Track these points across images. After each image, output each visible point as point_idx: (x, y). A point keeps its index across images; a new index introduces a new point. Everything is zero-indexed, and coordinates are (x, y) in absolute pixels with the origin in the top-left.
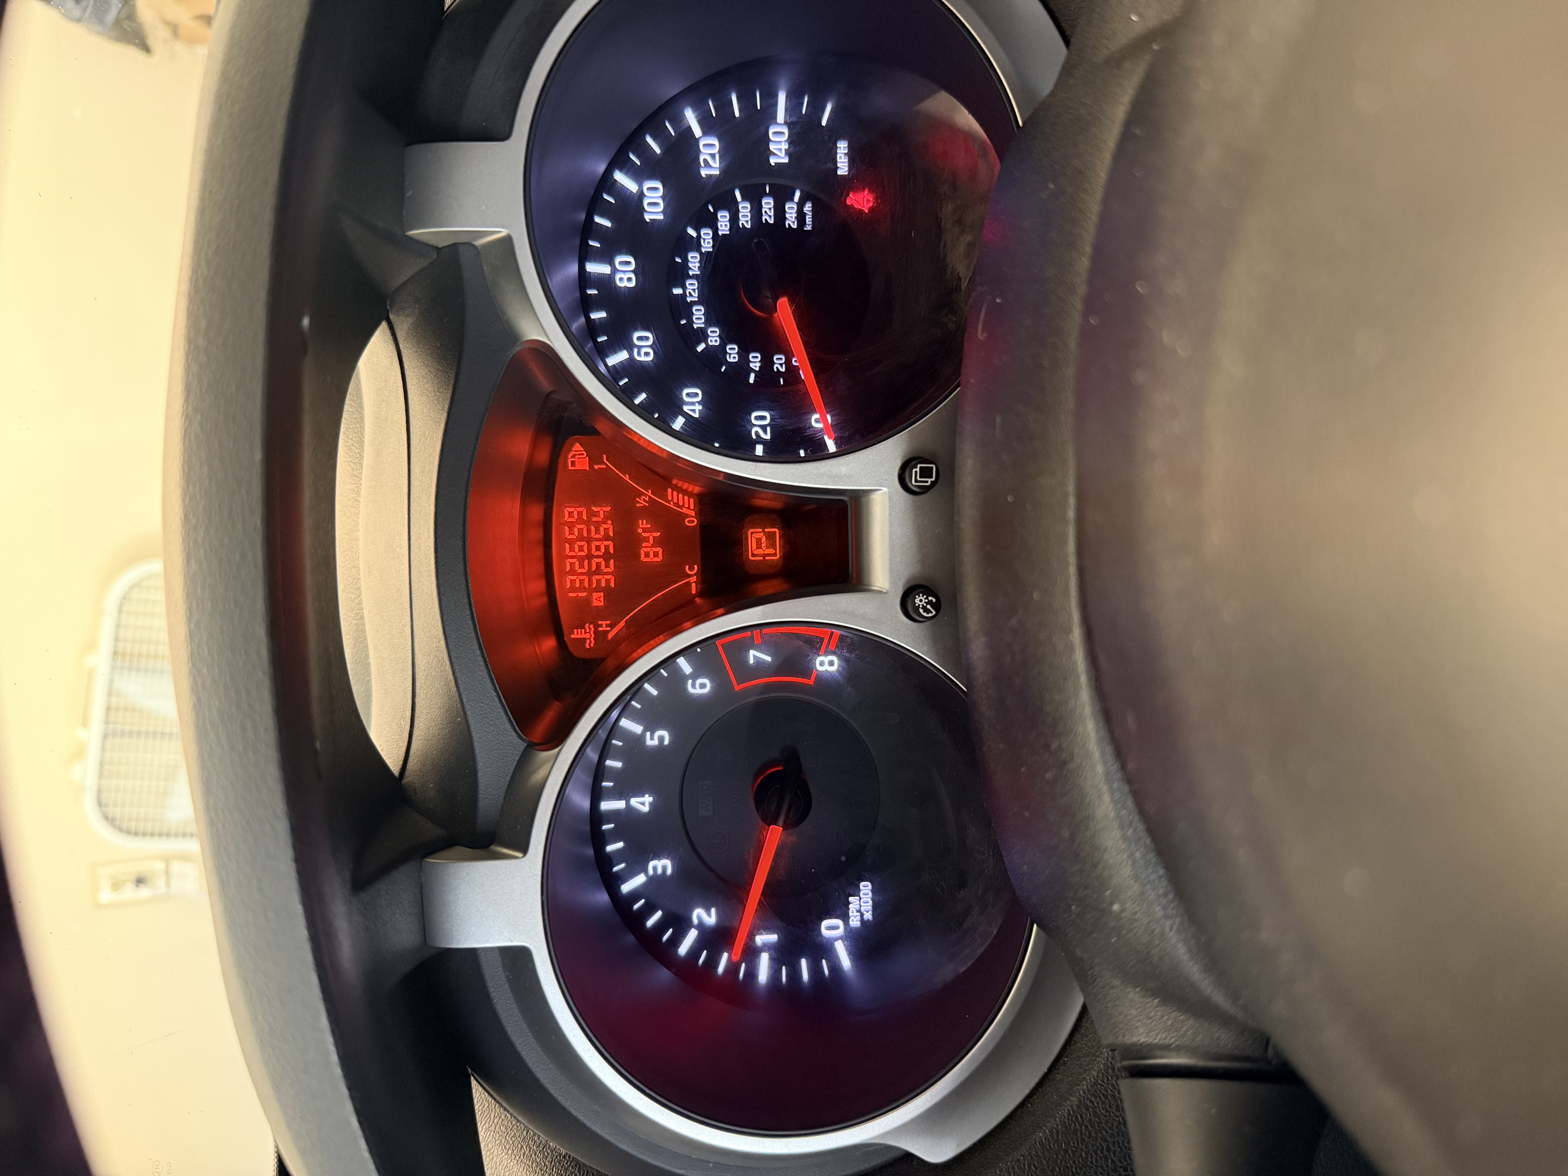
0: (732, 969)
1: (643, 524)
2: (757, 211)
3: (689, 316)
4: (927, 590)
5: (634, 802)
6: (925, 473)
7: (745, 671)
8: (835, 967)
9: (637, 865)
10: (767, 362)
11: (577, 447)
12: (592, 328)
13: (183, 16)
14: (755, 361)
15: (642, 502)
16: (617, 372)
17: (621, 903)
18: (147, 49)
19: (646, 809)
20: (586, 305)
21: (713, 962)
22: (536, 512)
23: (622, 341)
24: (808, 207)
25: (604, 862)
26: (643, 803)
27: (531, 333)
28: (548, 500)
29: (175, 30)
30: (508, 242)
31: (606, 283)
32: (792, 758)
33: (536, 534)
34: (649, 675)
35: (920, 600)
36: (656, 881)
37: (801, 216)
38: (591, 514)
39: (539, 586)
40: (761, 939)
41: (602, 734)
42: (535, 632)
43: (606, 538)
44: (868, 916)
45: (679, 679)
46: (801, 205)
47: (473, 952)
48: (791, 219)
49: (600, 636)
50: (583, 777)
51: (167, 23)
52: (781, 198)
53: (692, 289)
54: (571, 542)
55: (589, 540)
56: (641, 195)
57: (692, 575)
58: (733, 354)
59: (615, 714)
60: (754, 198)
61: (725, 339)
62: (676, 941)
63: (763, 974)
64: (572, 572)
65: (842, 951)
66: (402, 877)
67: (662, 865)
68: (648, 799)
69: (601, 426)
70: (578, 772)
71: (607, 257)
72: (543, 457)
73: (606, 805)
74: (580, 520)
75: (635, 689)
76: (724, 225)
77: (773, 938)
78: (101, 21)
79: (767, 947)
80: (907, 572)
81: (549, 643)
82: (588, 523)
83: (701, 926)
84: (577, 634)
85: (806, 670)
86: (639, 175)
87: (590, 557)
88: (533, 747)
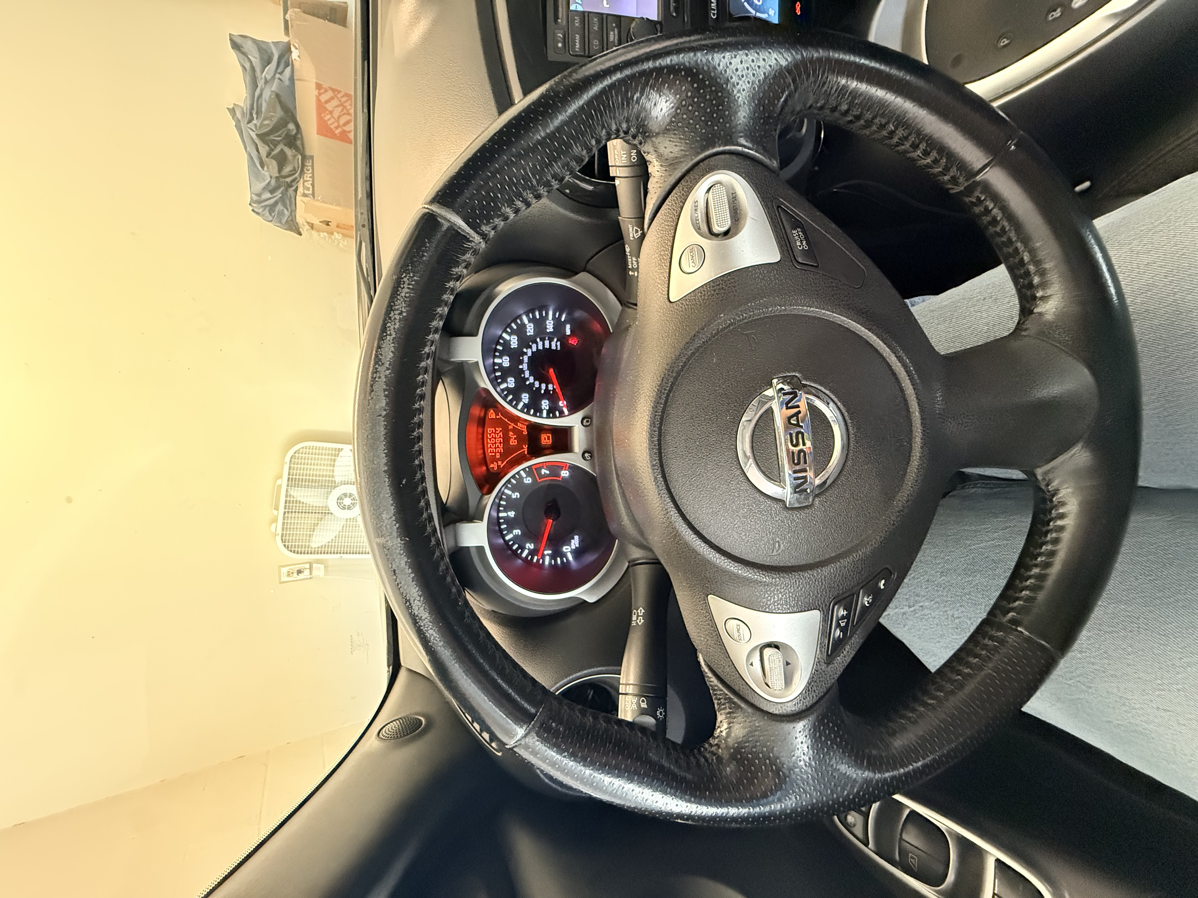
0: (538, 560)
1: (511, 433)
2: (544, 345)
3: (524, 374)
4: (589, 452)
5: (509, 513)
6: (588, 421)
7: (541, 476)
8: (567, 560)
9: (510, 531)
10: (547, 387)
11: (492, 411)
12: (497, 378)
13: (316, 222)
14: (543, 386)
15: (510, 427)
16: (503, 390)
17: (506, 542)
18: (300, 234)
19: (513, 516)
20: (495, 371)
21: (532, 559)
22: (480, 430)
23: (504, 381)
24: (559, 343)
25: (501, 531)
26: (512, 514)
27: (482, 385)
28: (484, 427)
29: (312, 226)
30: (477, 363)
31: (500, 365)
32: (555, 501)
33: (480, 436)
34: (513, 477)
35: (586, 455)
36: (516, 537)
37: (556, 346)
38: (496, 430)
39: (480, 452)
40: (546, 552)
41: (500, 494)
42: (481, 465)
43: (500, 437)
44: (577, 546)
45: (521, 478)
46: (556, 342)
47: (468, 547)
48: (554, 347)
49: (498, 466)
50: (495, 507)
51: (308, 223)
52: (551, 340)
53: (525, 366)
54: (490, 439)
55: (495, 438)
56: (510, 340)
57: (526, 448)
58: (537, 384)
59: (503, 489)
60: (543, 340)
61: (535, 380)
62: (522, 552)
63: (547, 562)
64: (491, 447)
65: (570, 557)
66: (451, 526)
67: (517, 532)
68: (513, 513)
69: (499, 406)
70: (494, 506)
71: (500, 357)
72: (482, 414)
73: (501, 515)
74: (492, 432)
75: (509, 481)
76: (534, 349)
77: (550, 552)
78: (280, 222)
79: (548, 555)
80: (584, 447)
81: (484, 468)
82: (495, 433)
83: (529, 549)
84: (492, 466)
85: (559, 475)
86: (510, 334)
87: (495, 443)
88: (483, 495)
